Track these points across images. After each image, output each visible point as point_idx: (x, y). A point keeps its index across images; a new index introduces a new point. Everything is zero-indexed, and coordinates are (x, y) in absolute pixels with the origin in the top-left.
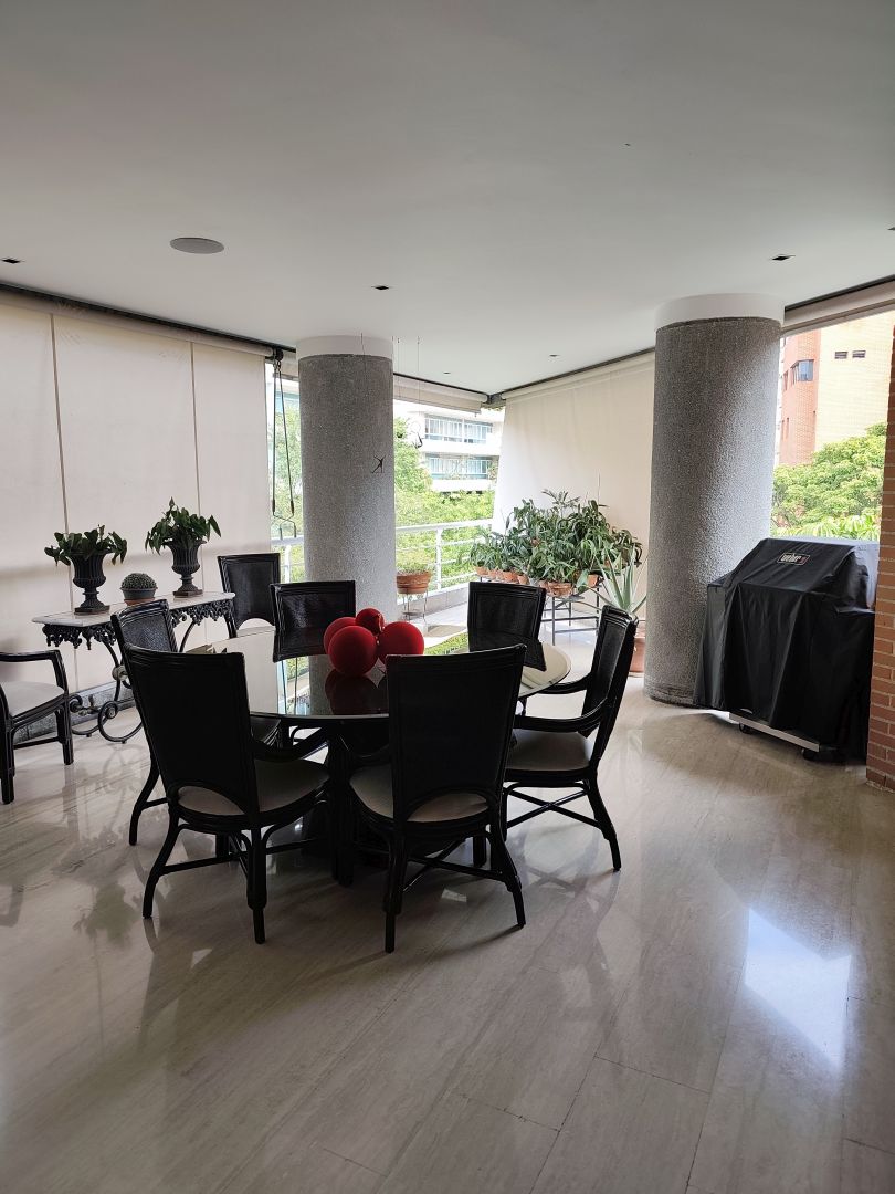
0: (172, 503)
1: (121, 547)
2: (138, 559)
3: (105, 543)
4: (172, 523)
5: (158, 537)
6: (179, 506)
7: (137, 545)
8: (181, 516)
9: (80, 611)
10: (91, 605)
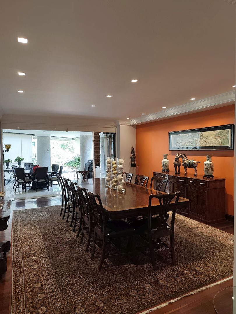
0: (18, 156)
1: (12, 161)
2: (13, 163)
3: (10, 161)
4: (18, 159)
5: (16, 160)
6: (19, 157)
7: (13, 162)
8: (19, 158)
9: (7, 169)
10: (8, 168)
